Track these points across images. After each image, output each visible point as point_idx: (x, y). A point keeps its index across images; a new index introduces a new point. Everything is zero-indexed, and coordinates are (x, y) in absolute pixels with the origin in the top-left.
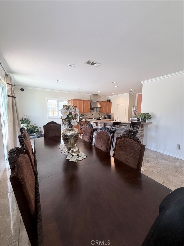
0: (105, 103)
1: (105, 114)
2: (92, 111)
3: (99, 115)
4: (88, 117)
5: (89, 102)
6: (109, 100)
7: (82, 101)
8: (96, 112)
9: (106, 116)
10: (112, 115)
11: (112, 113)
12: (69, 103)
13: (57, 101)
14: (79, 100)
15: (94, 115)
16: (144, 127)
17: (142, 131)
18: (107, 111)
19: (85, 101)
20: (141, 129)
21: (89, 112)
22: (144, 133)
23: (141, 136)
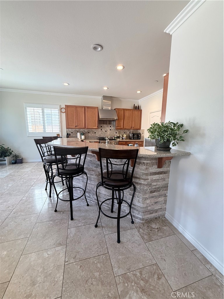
0: (127, 112)
1: (131, 130)
2: (104, 125)
3: (117, 132)
4: (97, 135)
5: (96, 110)
6: (138, 107)
7: (83, 109)
8: (113, 128)
9: (131, 135)
10: (142, 133)
11: (141, 129)
12: (62, 112)
13: (41, 109)
14: (76, 107)
15: (109, 132)
16: (169, 165)
17: (161, 174)
18: (132, 125)
19: (88, 107)
20: (156, 170)
21: (96, 127)
22: (170, 181)
23: (155, 188)
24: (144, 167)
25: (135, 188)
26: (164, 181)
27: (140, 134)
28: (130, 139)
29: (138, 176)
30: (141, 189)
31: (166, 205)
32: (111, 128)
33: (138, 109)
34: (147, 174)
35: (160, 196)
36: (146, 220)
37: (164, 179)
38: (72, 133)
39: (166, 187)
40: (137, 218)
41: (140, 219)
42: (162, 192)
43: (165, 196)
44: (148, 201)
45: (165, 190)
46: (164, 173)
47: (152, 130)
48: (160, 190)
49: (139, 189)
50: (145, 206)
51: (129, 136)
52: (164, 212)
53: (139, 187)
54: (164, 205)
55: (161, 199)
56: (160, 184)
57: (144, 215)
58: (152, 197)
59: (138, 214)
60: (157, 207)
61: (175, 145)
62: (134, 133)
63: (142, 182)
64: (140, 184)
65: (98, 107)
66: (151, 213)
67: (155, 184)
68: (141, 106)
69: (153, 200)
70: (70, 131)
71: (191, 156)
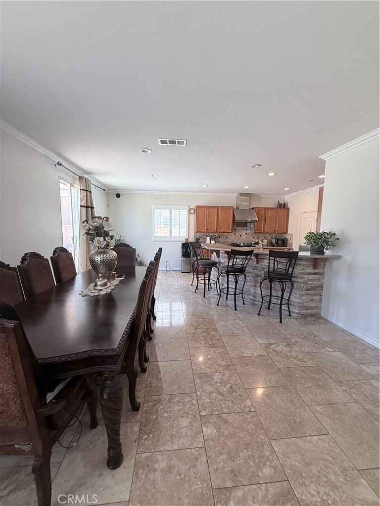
0: (270, 211)
1: (274, 234)
2: (239, 228)
3: (256, 237)
4: (229, 241)
5: (231, 210)
6: (284, 204)
7: (216, 209)
8: (249, 232)
9: (274, 241)
10: (289, 239)
11: (288, 233)
12: (191, 213)
13: (169, 210)
14: (208, 207)
15: (244, 237)
16: (324, 268)
17: (316, 275)
18: (276, 228)
19: (221, 207)
20: (313, 270)
21: (230, 231)
22: (325, 282)
23: (311, 287)
24: (301, 268)
25: (293, 285)
26: (320, 281)
27: (287, 240)
28: (273, 246)
29: (295, 276)
30: (298, 287)
31: (321, 304)
32: (247, 232)
33: (284, 207)
34: (303, 274)
35: (315, 295)
36: (302, 315)
37: (319, 280)
38: (200, 237)
39: (321, 287)
40: (294, 313)
41: (297, 313)
42: (317, 291)
43: (321, 295)
44: (304, 298)
45: (320, 290)
46: (320, 274)
47: (308, 238)
48: (315, 289)
49: (296, 287)
50: (301, 301)
51: (271, 242)
52: (319, 310)
53: (296, 284)
54: (319, 304)
55: (317, 298)
56: (316, 283)
57: (301, 310)
58: (308, 294)
59: (294, 309)
60: (312, 305)
61: (328, 249)
62: (278, 238)
63: (299, 280)
64: (297, 282)
65: (233, 207)
66: (306, 310)
67: (311, 283)
68: (288, 203)
69: (309, 298)
70: (198, 236)
71: (342, 258)
